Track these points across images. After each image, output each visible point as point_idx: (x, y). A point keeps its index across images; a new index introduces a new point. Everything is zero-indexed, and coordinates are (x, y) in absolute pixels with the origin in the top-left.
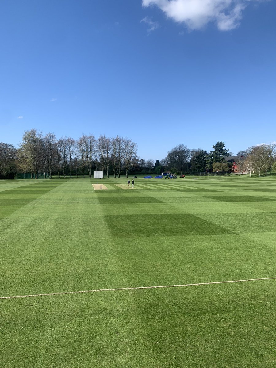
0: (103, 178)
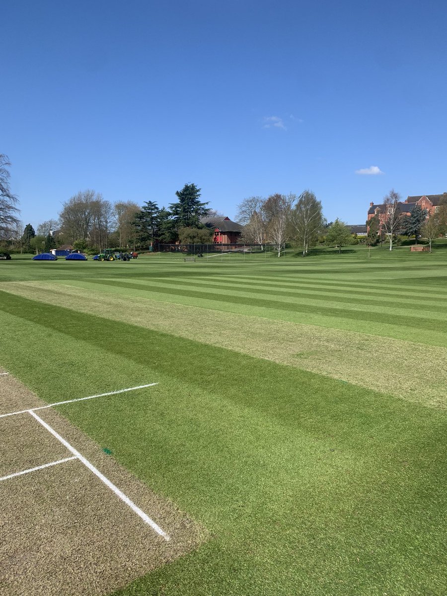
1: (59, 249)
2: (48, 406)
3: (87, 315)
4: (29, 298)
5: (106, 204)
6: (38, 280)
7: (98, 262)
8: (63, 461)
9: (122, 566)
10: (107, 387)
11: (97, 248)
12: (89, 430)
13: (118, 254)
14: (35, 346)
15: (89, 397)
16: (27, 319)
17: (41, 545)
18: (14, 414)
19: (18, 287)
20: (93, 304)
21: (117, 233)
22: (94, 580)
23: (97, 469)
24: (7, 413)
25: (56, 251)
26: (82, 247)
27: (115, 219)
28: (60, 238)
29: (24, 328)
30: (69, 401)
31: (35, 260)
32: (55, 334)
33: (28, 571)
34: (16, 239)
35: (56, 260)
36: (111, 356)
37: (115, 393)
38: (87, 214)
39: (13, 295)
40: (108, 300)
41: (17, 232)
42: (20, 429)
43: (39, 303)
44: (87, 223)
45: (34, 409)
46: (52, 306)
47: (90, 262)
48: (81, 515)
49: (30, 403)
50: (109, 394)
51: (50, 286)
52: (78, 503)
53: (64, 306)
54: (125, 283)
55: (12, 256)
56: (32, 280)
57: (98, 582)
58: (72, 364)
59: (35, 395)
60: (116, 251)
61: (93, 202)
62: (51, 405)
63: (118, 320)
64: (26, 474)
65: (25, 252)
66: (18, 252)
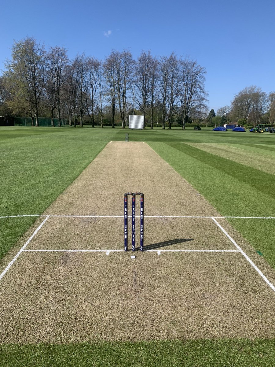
0: (144, 128)
1: (228, 124)
2: (223, 217)
3: (245, 166)
4: (211, 153)
5: (263, 95)
6: (216, 143)
7: (252, 133)
8: (232, 251)
9: (269, 326)
10: (259, 214)
11: (253, 124)
12: (248, 237)
13: (267, 128)
14: (215, 182)
15: (248, 217)
16: (210, 165)
17: (219, 294)
18: (204, 217)
19: (205, 147)
20: (250, 160)
21: (268, 114)
22: (251, 326)
23: (253, 262)
24: (200, 216)
25: (226, 125)
26: (243, 123)
27: (268, 104)
28: (230, 117)
29: (208, 170)
30: (235, 217)
31: (214, 131)
32: (226, 176)
33: (213, 305)
34: (204, 118)
35: (226, 131)
36: (262, 194)
37: (265, 218)
38: (249, 101)
39: (202, 151)
40: (259, 158)
41: (205, 114)
42: (207, 227)
43: (217, 156)
44: (248, 108)
45: (214, 217)
46: (224, 159)
47: (248, 133)
48: (242, 285)
49: (212, 213)
50: (261, 218)
51: (222, 146)
52: (241, 278)
53: (231, 159)
54: (271, 148)
55: (202, 128)
56: (212, 143)
57: (253, 328)
58: (237, 195)
59: (215, 209)
60: (265, 126)
61: (254, 94)
62: (224, 217)
63: (267, 172)
64: (211, 252)
65: (209, 126)
66: (205, 126)
